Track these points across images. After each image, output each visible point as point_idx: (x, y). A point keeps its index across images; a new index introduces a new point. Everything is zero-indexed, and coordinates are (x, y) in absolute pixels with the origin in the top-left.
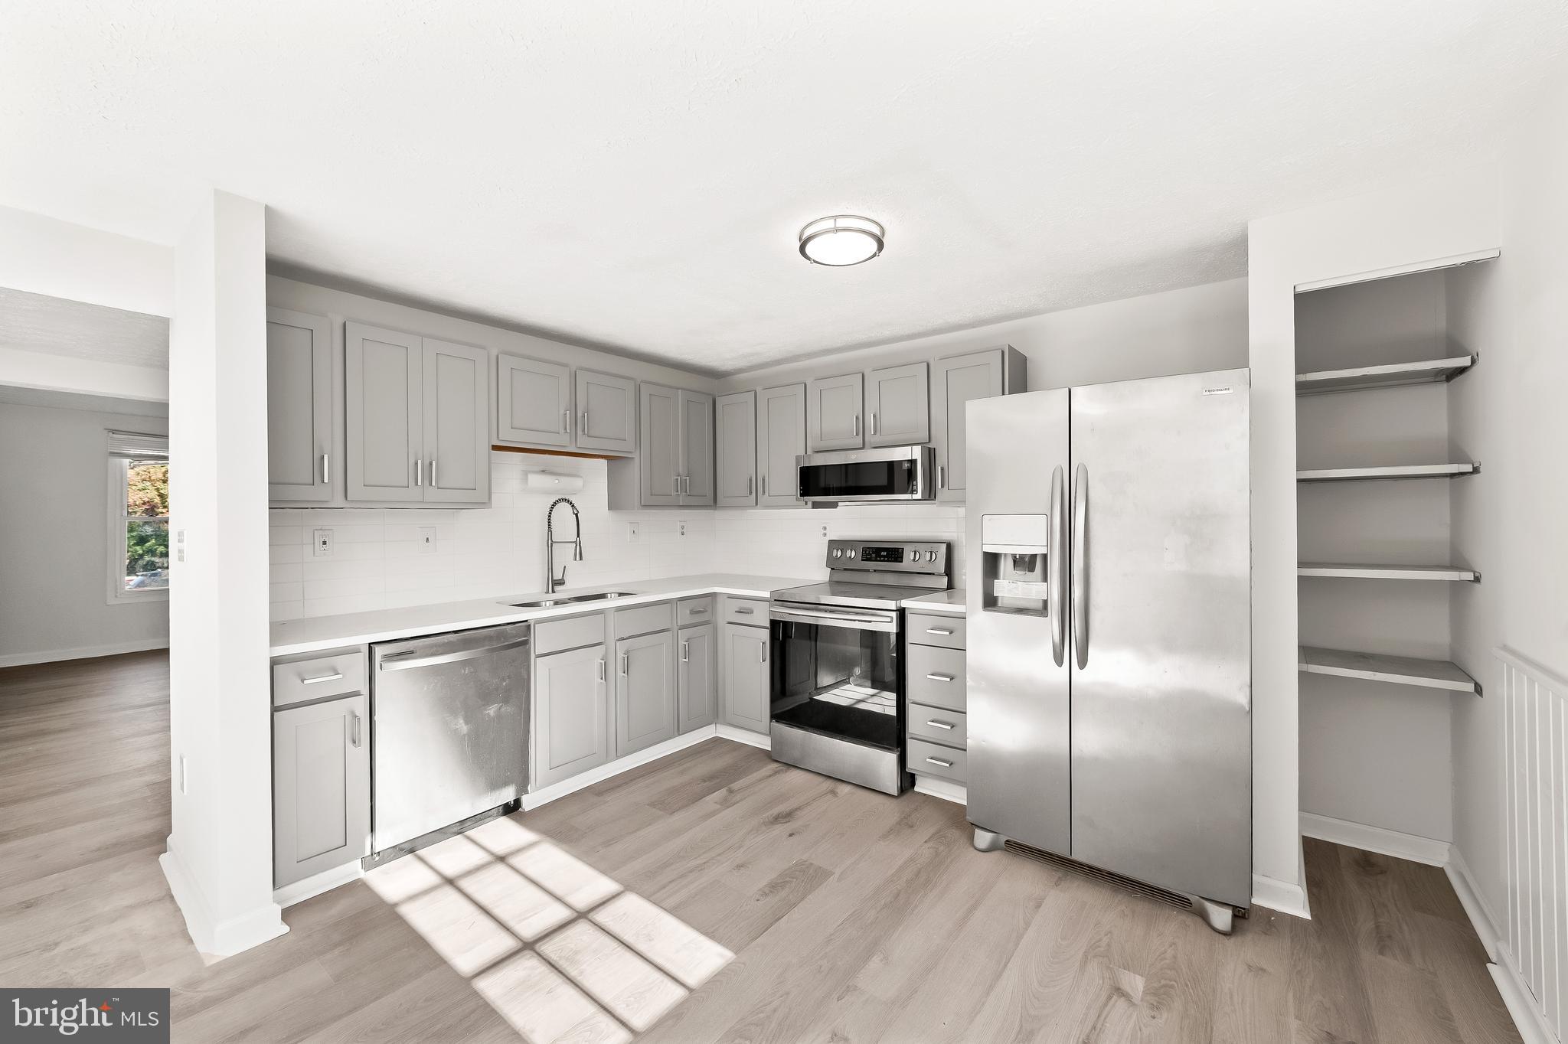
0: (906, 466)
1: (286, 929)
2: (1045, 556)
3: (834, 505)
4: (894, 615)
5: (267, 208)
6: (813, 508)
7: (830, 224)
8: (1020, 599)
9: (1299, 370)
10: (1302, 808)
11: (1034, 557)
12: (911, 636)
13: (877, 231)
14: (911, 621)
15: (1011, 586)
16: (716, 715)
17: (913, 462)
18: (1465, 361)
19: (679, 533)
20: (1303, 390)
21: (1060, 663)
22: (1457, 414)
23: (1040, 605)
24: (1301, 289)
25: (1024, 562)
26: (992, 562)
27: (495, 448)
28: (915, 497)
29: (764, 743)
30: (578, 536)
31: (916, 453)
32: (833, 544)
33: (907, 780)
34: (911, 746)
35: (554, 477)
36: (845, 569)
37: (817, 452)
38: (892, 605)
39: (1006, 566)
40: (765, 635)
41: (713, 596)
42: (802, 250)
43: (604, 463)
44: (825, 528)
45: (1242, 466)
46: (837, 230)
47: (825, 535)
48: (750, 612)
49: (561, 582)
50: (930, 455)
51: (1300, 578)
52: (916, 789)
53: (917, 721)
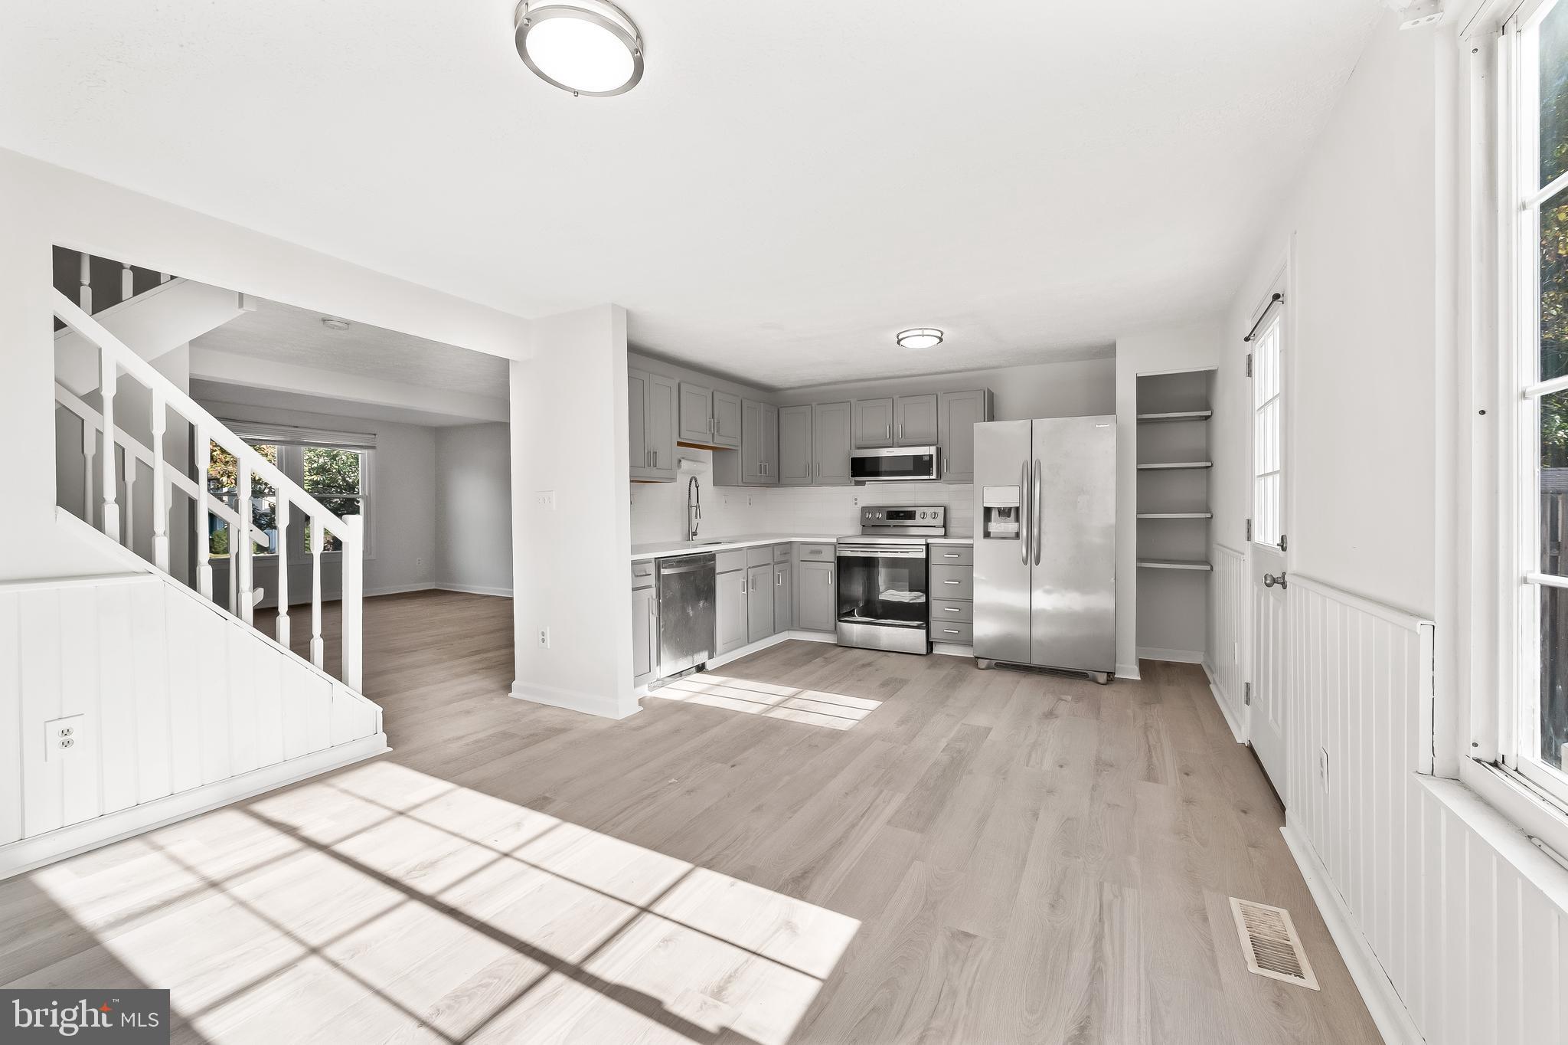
0: (927, 458)
1: (642, 708)
2: (1017, 509)
3: (863, 483)
4: (924, 547)
5: (627, 311)
6: (856, 485)
7: (920, 332)
8: (1003, 532)
9: (1138, 413)
10: (1137, 644)
11: (1010, 509)
12: (933, 560)
13: (939, 335)
14: (933, 551)
15: (997, 526)
16: (794, 624)
17: (931, 456)
18: (1208, 413)
19: (748, 504)
20: (1140, 422)
21: (1026, 564)
22: (1209, 436)
23: (1014, 535)
24: (1139, 375)
25: (1005, 513)
26: (988, 511)
27: (680, 444)
28: (931, 477)
29: (830, 639)
30: (698, 502)
31: (933, 451)
32: (864, 510)
33: (930, 645)
34: (933, 625)
35: (693, 463)
36: (873, 526)
37: (859, 448)
38: (922, 541)
39: (994, 514)
40: (832, 567)
41: (790, 543)
42: (898, 343)
43: (710, 452)
44: (856, 499)
45: (1112, 461)
46: (923, 336)
47: (856, 504)
48: (820, 552)
49: (695, 534)
50: (939, 451)
51: (1138, 519)
52: (934, 652)
53: (936, 610)
